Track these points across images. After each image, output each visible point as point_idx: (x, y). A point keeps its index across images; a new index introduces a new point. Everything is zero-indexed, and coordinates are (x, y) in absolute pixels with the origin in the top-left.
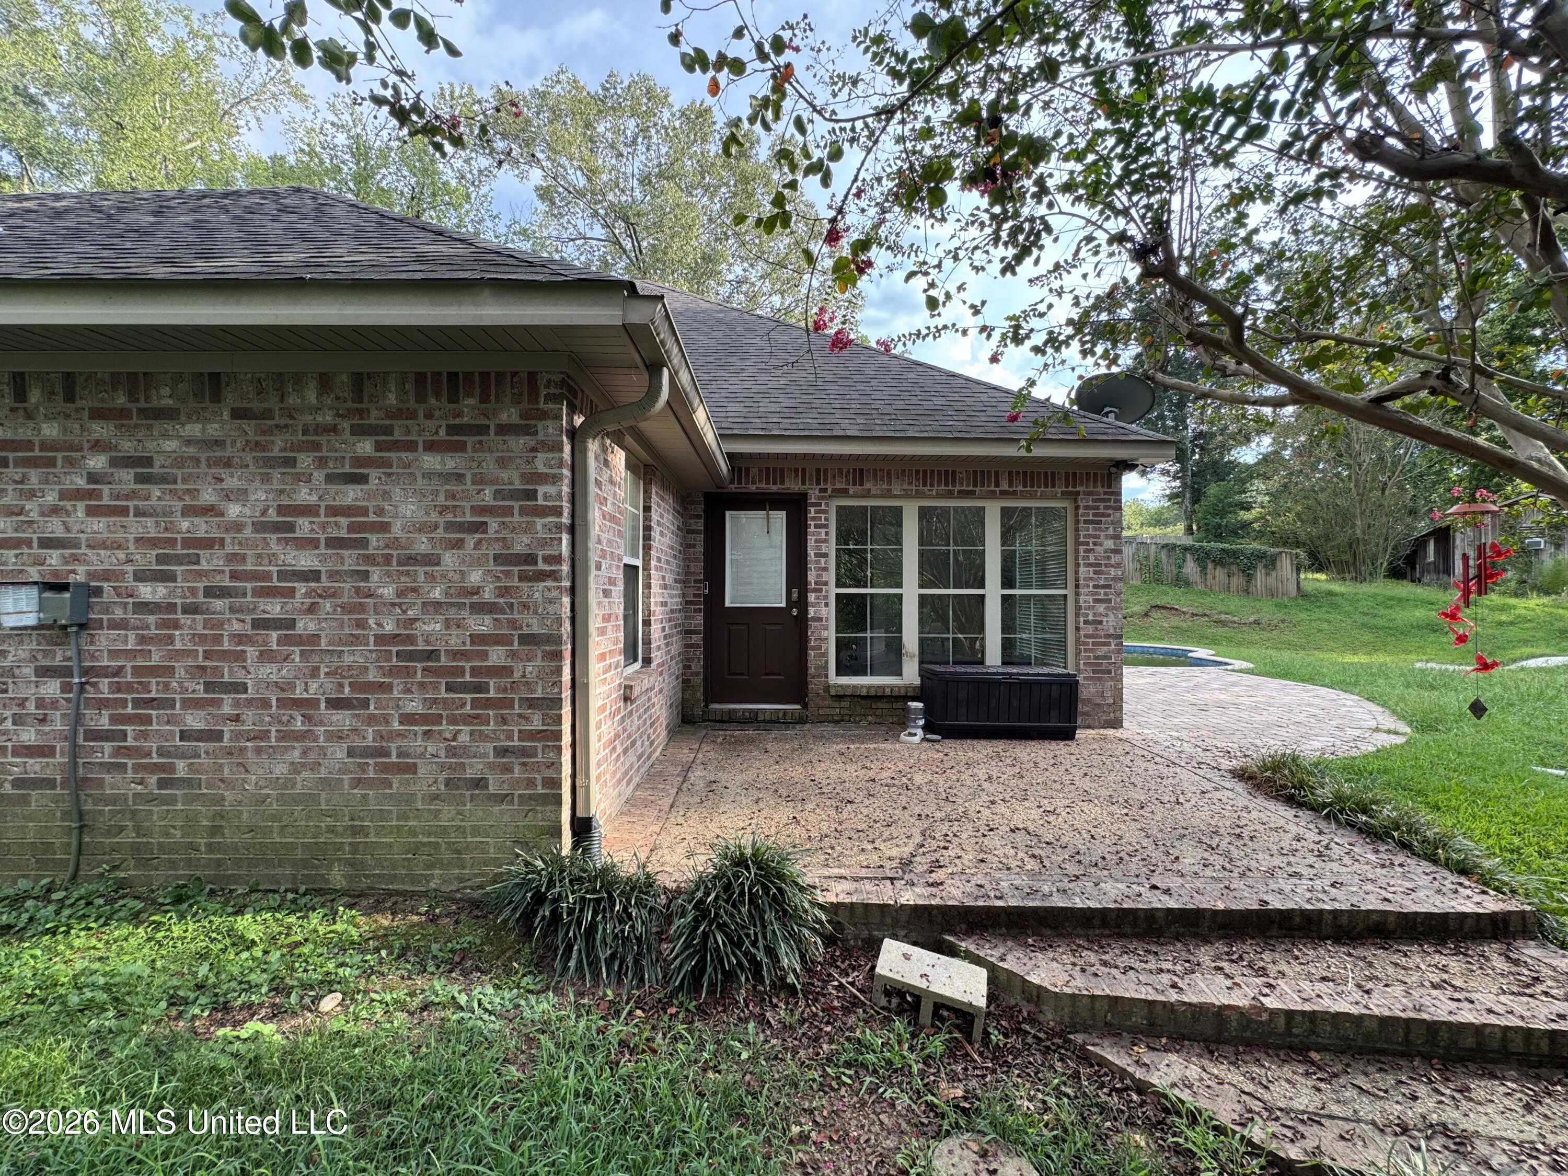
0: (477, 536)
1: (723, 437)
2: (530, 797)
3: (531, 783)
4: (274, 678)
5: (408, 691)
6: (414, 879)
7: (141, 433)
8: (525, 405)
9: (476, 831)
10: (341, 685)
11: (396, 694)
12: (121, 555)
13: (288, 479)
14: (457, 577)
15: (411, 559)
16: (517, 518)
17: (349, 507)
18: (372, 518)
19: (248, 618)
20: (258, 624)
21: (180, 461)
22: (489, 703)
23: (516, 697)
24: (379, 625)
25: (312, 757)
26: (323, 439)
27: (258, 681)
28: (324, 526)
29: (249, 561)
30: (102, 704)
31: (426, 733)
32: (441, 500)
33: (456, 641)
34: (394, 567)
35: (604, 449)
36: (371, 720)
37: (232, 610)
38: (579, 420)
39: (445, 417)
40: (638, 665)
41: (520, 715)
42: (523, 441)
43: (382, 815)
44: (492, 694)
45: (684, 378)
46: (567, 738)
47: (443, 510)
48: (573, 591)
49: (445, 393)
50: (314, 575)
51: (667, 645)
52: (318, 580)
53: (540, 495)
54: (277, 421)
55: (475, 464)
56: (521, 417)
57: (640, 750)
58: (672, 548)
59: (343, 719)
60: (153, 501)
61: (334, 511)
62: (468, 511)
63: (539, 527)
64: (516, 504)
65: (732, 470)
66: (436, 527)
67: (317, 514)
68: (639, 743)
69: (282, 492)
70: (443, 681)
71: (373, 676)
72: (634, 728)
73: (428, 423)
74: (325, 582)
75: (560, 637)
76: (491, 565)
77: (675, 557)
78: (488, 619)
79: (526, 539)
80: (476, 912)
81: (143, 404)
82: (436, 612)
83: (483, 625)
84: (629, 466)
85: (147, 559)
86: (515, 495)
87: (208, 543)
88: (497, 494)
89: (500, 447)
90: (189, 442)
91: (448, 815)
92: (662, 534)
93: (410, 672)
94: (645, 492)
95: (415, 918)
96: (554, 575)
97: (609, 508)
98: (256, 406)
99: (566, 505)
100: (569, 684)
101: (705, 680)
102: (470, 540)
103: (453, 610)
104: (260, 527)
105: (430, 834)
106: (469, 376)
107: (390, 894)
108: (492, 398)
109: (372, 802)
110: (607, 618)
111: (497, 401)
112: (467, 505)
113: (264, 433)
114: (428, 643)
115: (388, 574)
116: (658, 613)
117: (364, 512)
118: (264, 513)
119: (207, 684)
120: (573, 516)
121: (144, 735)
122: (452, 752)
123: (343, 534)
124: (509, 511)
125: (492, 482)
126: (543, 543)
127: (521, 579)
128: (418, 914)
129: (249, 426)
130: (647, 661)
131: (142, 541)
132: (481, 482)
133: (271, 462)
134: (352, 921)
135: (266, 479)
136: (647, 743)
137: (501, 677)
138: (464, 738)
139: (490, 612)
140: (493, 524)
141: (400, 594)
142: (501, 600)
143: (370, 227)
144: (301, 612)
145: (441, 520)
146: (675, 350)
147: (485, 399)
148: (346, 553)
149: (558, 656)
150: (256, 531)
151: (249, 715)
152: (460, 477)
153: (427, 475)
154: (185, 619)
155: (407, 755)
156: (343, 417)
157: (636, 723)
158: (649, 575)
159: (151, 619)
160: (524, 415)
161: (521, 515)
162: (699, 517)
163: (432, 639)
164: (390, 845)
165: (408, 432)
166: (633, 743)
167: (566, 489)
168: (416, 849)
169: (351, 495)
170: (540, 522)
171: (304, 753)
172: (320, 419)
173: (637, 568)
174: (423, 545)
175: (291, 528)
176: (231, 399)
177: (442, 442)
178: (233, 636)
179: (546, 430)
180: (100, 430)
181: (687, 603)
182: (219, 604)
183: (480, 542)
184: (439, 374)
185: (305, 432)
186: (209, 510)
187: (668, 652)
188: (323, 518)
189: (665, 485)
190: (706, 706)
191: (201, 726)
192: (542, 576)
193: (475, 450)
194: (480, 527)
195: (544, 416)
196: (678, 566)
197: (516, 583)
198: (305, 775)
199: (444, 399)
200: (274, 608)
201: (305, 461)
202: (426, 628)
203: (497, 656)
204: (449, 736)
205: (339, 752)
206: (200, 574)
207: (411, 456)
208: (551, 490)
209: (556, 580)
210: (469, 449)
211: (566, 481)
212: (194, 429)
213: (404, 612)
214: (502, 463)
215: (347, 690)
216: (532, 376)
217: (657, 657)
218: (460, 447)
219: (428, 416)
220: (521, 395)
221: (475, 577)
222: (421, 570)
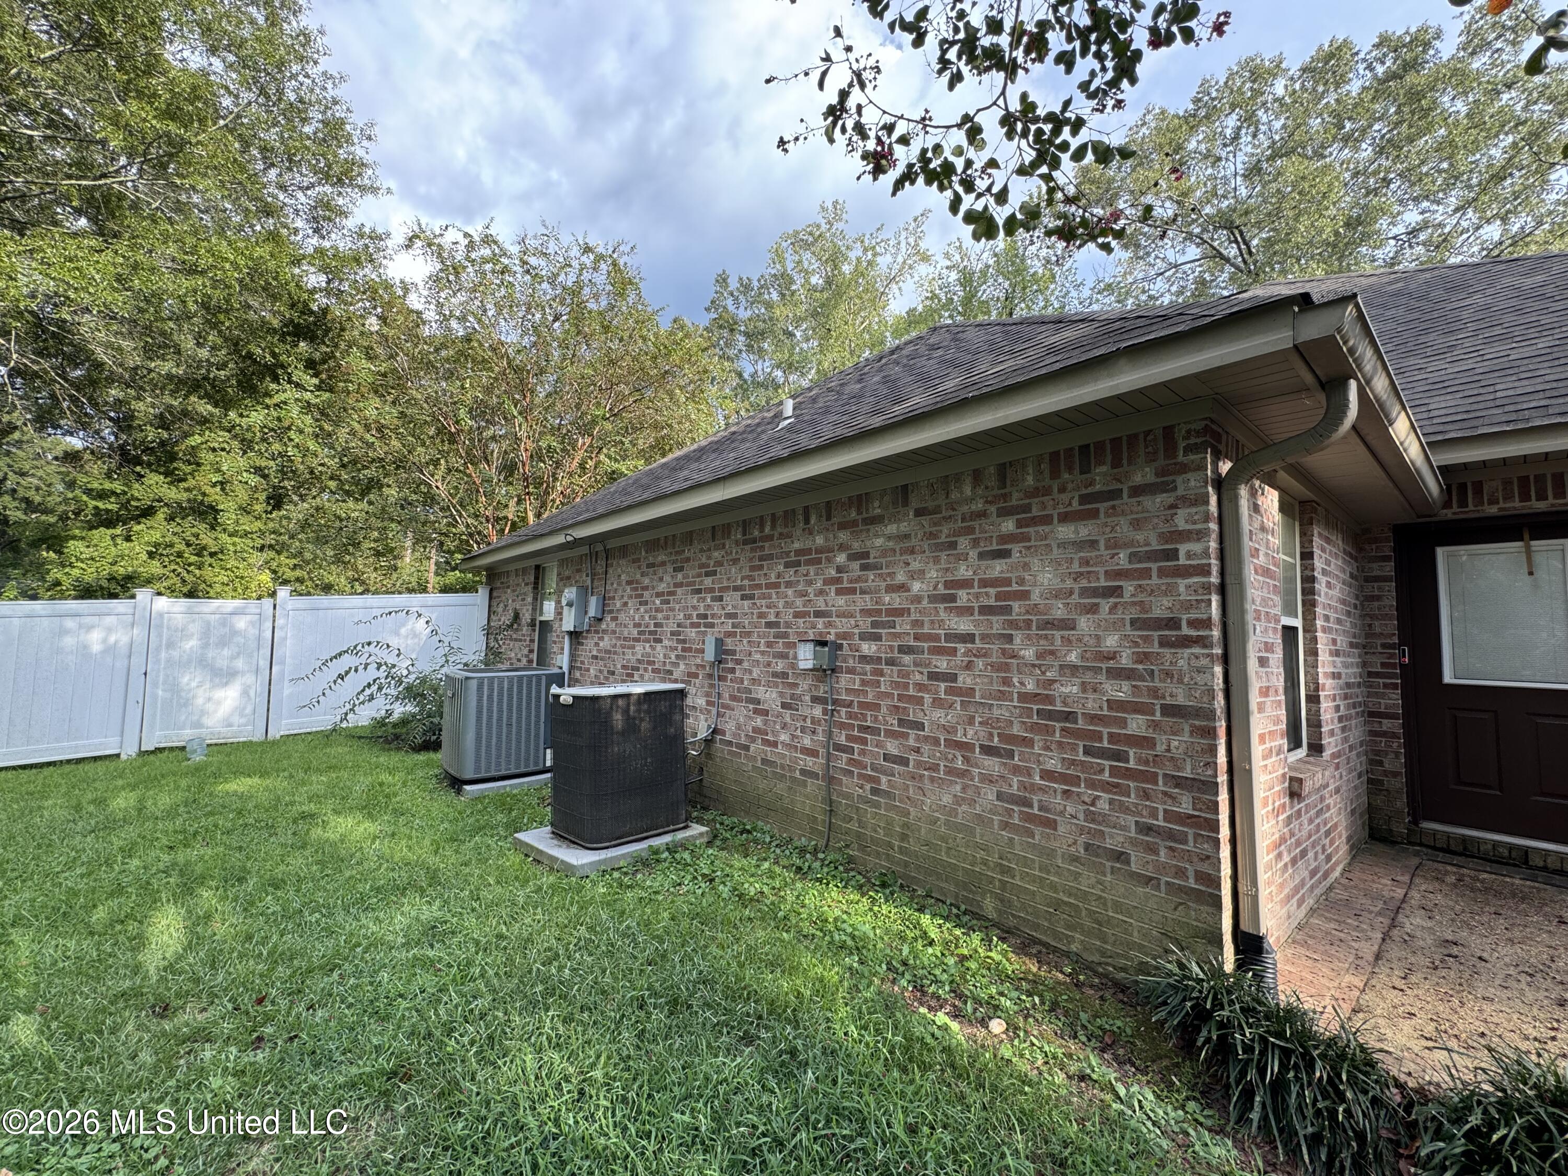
0: (1112, 600)
1: (1432, 445)
2: (1181, 889)
3: (1181, 873)
4: (942, 721)
5: (1047, 748)
6: (1056, 935)
7: (864, 535)
8: (1161, 462)
9: (1118, 907)
10: (991, 735)
11: (1037, 750)
12: (852, 621)
13: (952, 559)
14: (1092, 642)
15: (1049, 624)
16: (1155, 580)
17: (996, 579)
18: (1015, 587)
19: (925, 671)
20: (934, 676)
21: (884, 553)
22: (1130, 774)
23: (1160, 772)
24: (1022, 683)
25: (970, 793)
26: (976, 524)
27: (932, 723)
28: (977, 596)
29: (926, 625)
30: (842, 726)
31: (1065, 792)
32: (1076, 567)
33: (1092, 704)
34: (1034, 631)
35: (1253, 493)
36: (1016, 770)
37: (916, 664)
38: (1225, 467)
39: (1078, 488)
40: (1302, 752)
41: (1165, 793)
42: (1162, 499)
43: (1025, 862)
44: (1132, 764)
45: (1380, 384)
46: (1224, 832)
47: (1077, 576)
48: (1225, 659)
49: (1077, 466)
50: (968, 638)
51: (1343, 729)
52: (973, 642)
53: (1182, 554)
54: (944, 514)
55: (1108, 530)
56: (1157, 475)
57: (1313, 865)
58: (1343, 602)
59: (993, 765)
60: (870, 583)
61: (984, 583)
62: (1102, 577)
63: (1182, 589)
64: (1154, 566)
65: (1447, 491)
66: (1071, 593)
67: (972, 587)
68: (1311, 855)
69: (947, 570)
70: (1081, 744)
71: (1016, 730)
72: (1304, 833)
73: (1063, 496)
74: (978, 644)
75: (1213, 711)
76: (1128, 630)
77: (1348, 614)
78: (1126, 686)
79: (1166, 602)
80: (1121, 996)
81: (865, 515)
82: (1073, 675)
83: (1121, 691)
84: (1284, 508)
85: (865, 624)
86: (1153, 556)
87: (899, 612)
88: (1133, 557)
89: (1135, 509)
90: (889, 538)
91: (1087, 881)
92: (1329, 586)
93: (1049, 731)
94: (1303, 534)
95: (1060, 976)
96: (1203, 642)
97: (1261, 560)
98: (930, 504)
99: (1214, 562)
100: (1225, 768)
101: (1410, 783)
102: (1105, 605)
103: (1089, 674)
104: (933, 599)
105: (1070, 895)
106: (1100, 446)
107: (1035, 941)
108: (1125, 462)
109: (1017, 847)
110: (1265, 692)
111: (1129, 464)
112: (1101, 570)
113: (935, 524)
114: (1065, 703)
115: (1029, 637)
116: (1328, 688)
117: (1007, 581)
118: (935, 588)
119: (900, 720)
120: (1222, 573)
121: (863, 752)
122: (1090, 816)
123: (992, 602)
124: (1147, 574)
125: (1126, 545)
126: (1188, 606)
127: (1162, 644)
128: (1062, 972)
129: (925, 520)
130: (1316, 748)
131: (866, 612)
132: (1116, 546)
133: (939, 547)
134: (1004, 953)
135: (937, 560)
136: (1322, 857)
137: (1142, 747)
138: (1103, 805)
139: (1128, 678)
140: (1129, 587)
141: (1039, 656)
142: (1140, 667)
143: (999, 337)
144: (961, 668)
145: (1076, 586)
146: (1369, 353)
147: (1116, 464)
148: (994, 619)
149: (1211, 733)
150: (930, 602)
151: (926, 748)
152: (1093, 544)
153: (1062, 545)
154: (887, 669)
155: (1047, 810)
156: (990, 503)
157: (1307, 828)
158: (1315, 640)
159: (868, 667)
160: (1160, 473)
161: (1160, 577)
162: (1386, 559)
163: (1069, 700)
164: (1033, 893)
165: (1044, 508)
166: (1304, 853)
167: (1213, 545)
168: (1058, 905)
169: (998, 568)
170: (1182, 584)
171: (964, 789)
172: (973, 507)
173: (1296, 629)
174: (1059, 611)
175: (953, 598)
176: (915, 503)
177: (1076, 512)
178: (916, 684)
179: (1189, 483)
180: (843, 536)
181: (1370, 674)
182: (907, 659)
183: (1115, 605)
184: (1072, 449)
185: (963, 520)
186: (903, 588)
187: (1345, 740)
188: (976, 590)
189: (1331, 523)
190: (1415, 822)
191: (895, 752)
192: (1187, 642)
193: (1107, 515)
194: (1116, 591)
195: (1184, 469)
196: (1354, 625)
197: (1156, 648)
198: (964, 807)
199: (1077, 471)
200: (942, 664)
201: (963, 543)
202: (1063, 689)
203: (1136, 725)
204: (1087, 800)
205: (990, 794)
206: (896, 636)
207: (1047, 529)
208: (1196, 547)
209: (1205, 646)
210: (1102, 515)
211: (1214, 536)
212: (892, 529)
213: (1044, 673)
214: (1137, 524)
215: (996, 739)
216: (1168, 432)
217: (1331, 744)
218: (1093, 514)
219: (1062, 490)
220: (1155, 453)
221: (1111, 641)
222: (1058, 634)
